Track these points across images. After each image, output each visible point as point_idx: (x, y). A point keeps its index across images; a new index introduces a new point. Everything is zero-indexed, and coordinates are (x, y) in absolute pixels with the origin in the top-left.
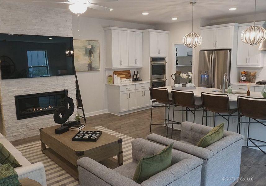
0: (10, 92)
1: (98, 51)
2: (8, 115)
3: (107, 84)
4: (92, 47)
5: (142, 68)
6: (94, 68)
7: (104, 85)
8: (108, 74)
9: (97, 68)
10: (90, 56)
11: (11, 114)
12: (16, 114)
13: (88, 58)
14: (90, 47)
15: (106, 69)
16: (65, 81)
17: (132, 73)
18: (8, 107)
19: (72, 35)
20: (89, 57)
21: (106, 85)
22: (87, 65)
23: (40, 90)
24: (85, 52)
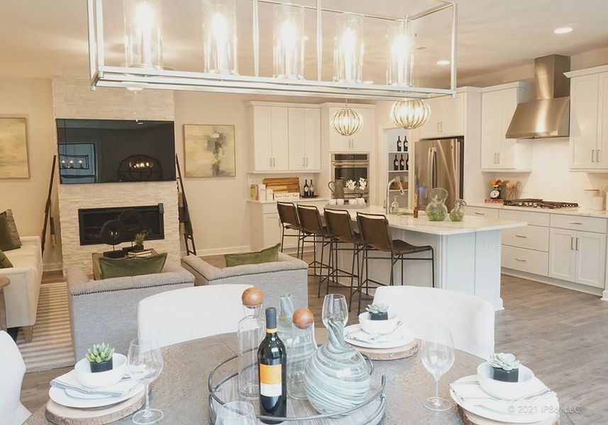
0: (71, 203)
1: (231, 143)
2: (68, 237)
3: (249, 200)
4: (221, 135)
5: (319, 173)
6: (223, 172)
7: (245, 202)
8: (250, 182)
9: (229, 171)
10: (216, 152)
11: (71, 236)
12: (79, 237)
13: (213, 155)
14: (217, 136)
15: (248, 174)
16: (160, 191)
17: (302, 184)
18: (67, 225)
19: (173, 117)
20: (214, 153)
21: (248, 202)
22: (211, 167)
23: (117, 203)
24: (206, 145)
